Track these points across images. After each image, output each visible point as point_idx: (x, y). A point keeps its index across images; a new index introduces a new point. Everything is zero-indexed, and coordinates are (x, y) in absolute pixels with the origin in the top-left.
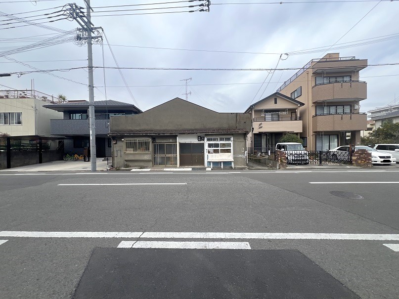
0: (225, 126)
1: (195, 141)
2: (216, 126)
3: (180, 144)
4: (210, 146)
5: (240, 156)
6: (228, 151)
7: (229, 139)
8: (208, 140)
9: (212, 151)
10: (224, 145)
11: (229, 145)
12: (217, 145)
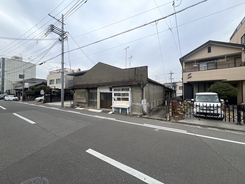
0: (127, 79)
1: (108, 91)
2: (120, 79)
3: (101, 93)
4: (115, 95)
5: (138, 104)
6: (127, 99)
7: (128, 90)
8: (115, 90)
9: (116, 99)
10: (124, 94)
11: (128, 95)
12: (119, 95)
